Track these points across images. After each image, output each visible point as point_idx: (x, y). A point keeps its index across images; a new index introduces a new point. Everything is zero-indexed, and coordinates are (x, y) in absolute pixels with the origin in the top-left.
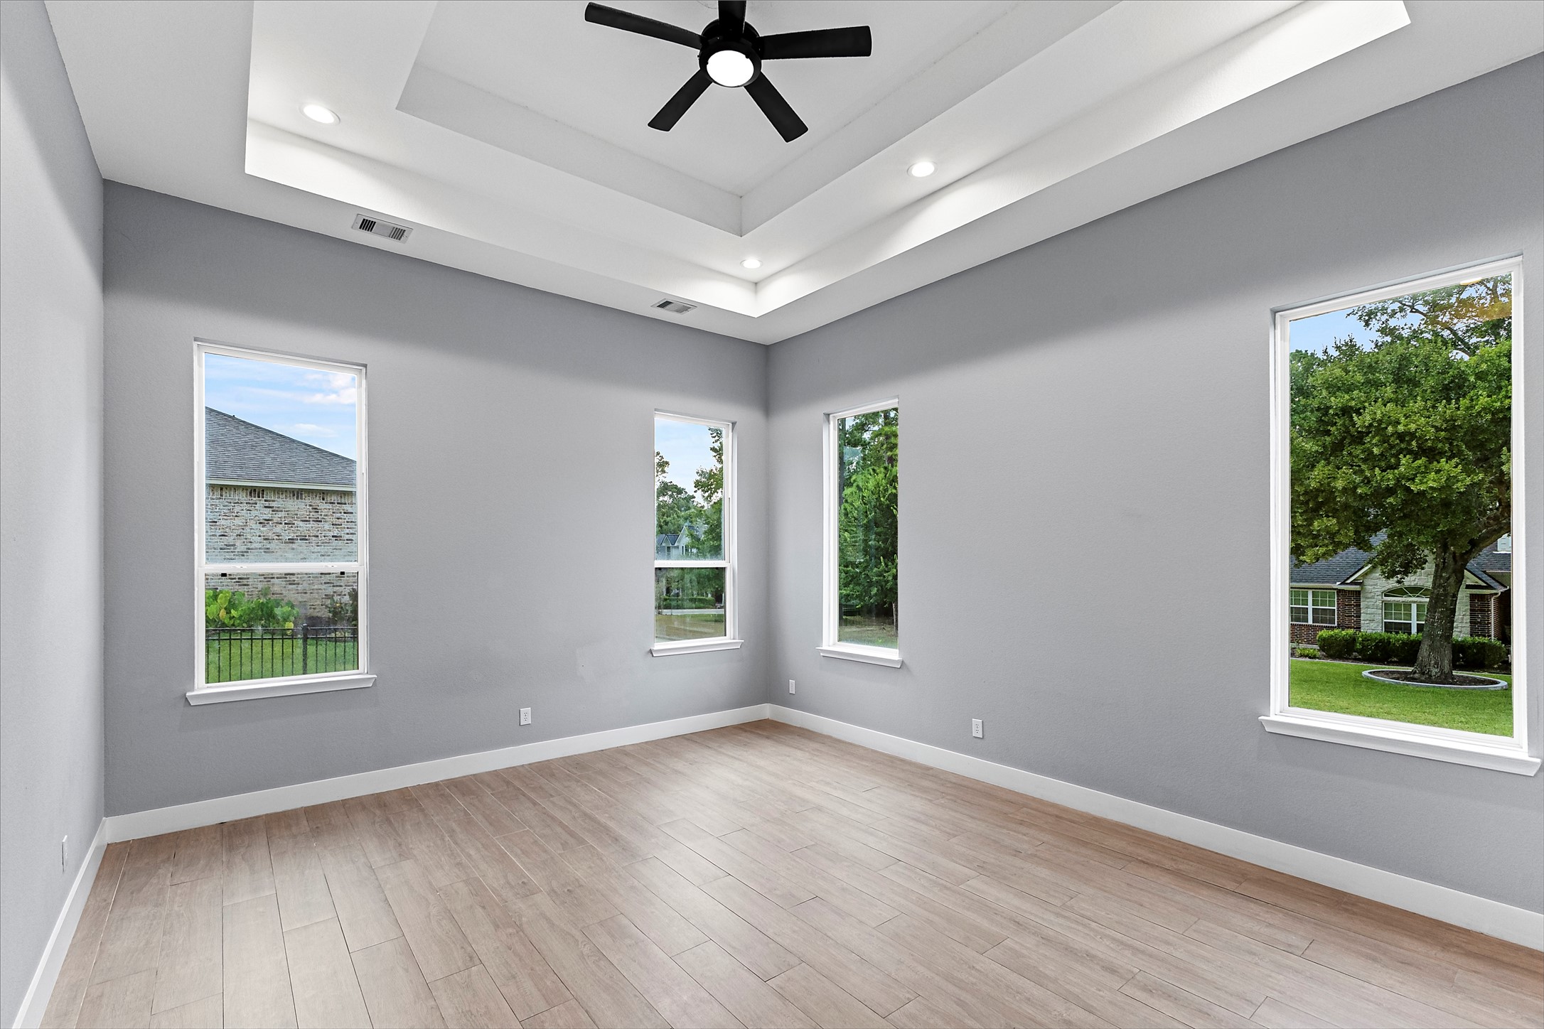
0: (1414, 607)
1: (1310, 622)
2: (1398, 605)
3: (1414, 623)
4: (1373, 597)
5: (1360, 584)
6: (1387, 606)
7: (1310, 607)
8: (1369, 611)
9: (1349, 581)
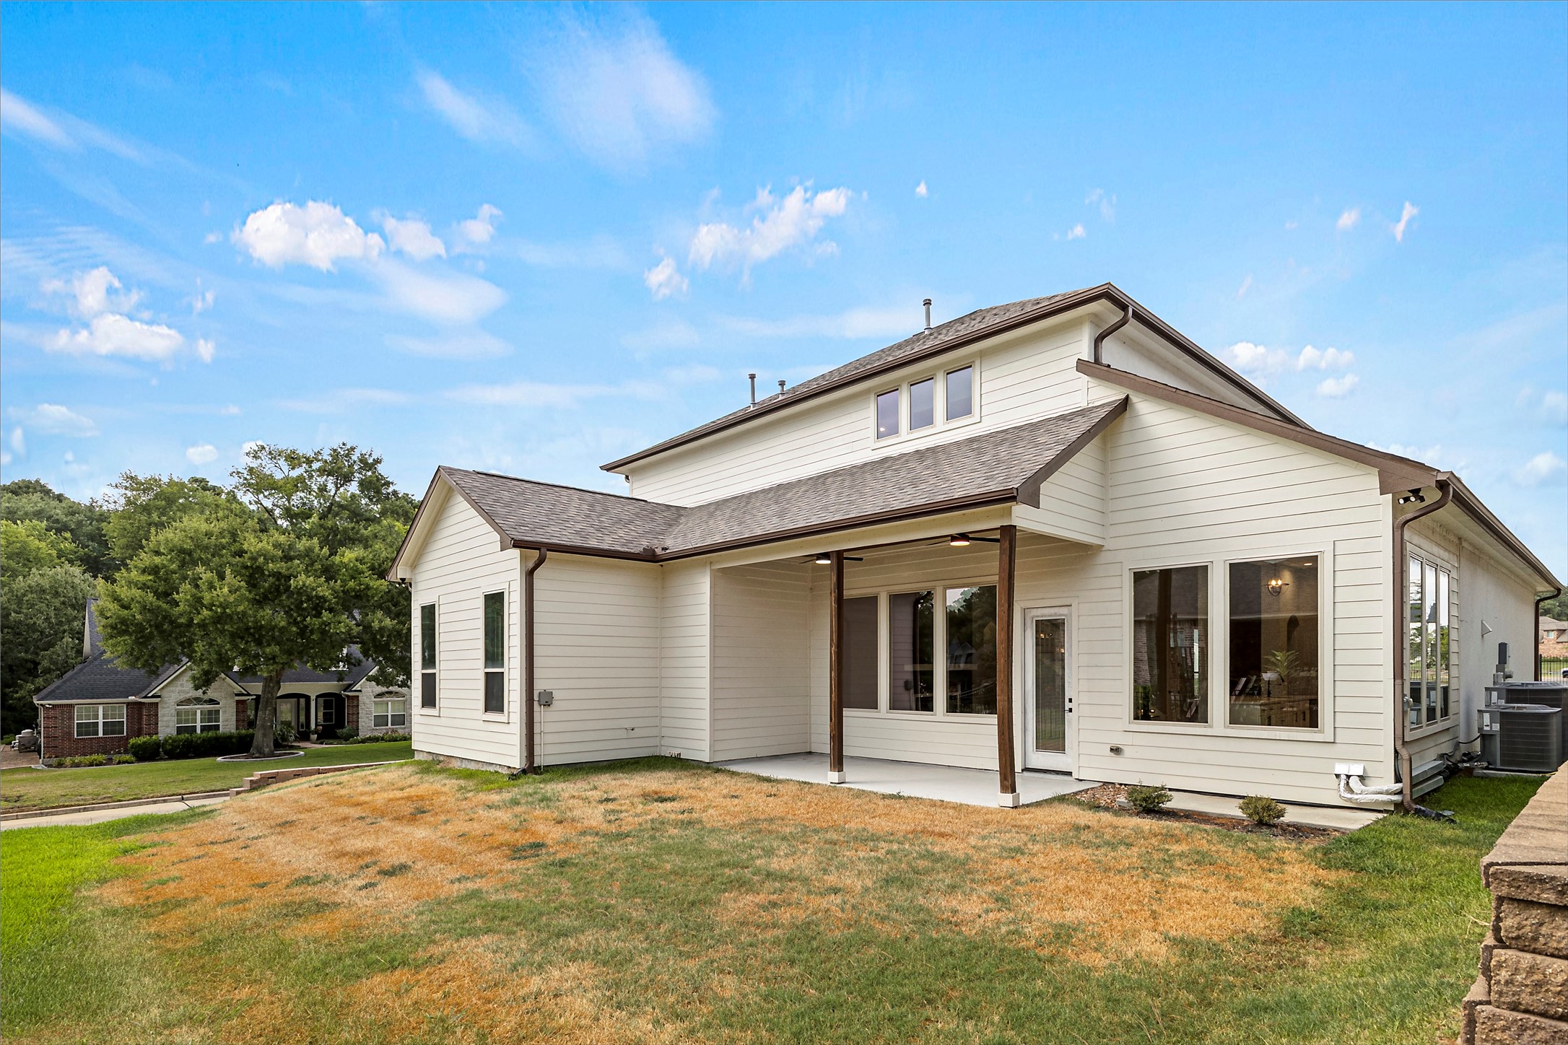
0: (199, 712)
1: (101, 735)
2: (187, 712)
3: (198, 725)
4: (168, 707)
5: (159, 697)
6: (179, 714)
7: (101, 721)
8: (165, 719)
9: (150, 695)
